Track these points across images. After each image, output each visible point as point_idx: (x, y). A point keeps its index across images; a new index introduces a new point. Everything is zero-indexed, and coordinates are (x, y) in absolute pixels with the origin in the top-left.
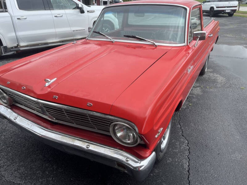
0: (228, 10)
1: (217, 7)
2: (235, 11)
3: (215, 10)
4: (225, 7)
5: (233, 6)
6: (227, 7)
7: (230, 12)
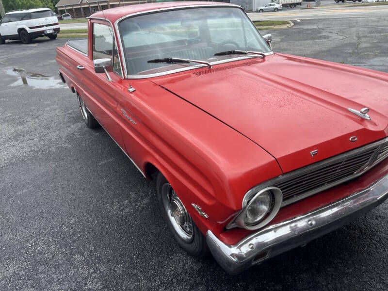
0: (49, 30)
1: (31, 28)
2: (57, 30)
3: (28, 32)
4: (43, 26)
5: (53, 23)
6: (47, 26)
7: (53, 33)
